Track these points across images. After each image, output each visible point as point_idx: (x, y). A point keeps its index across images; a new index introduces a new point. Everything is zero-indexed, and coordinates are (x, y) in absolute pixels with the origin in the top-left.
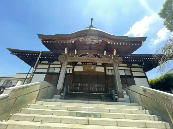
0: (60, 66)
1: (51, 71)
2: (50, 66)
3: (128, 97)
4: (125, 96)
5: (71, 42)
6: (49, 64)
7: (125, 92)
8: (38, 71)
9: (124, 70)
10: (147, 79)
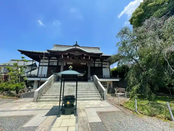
0: (57, 61)
1: (51, 64)
2: (50, 61)
3: (92, 79)
4: (91, 79)
5: (66, 54)
6: (49, 59)
7: (91, 77)
8: (41, 64)
9: (98, 63)
10: (110, 69)
